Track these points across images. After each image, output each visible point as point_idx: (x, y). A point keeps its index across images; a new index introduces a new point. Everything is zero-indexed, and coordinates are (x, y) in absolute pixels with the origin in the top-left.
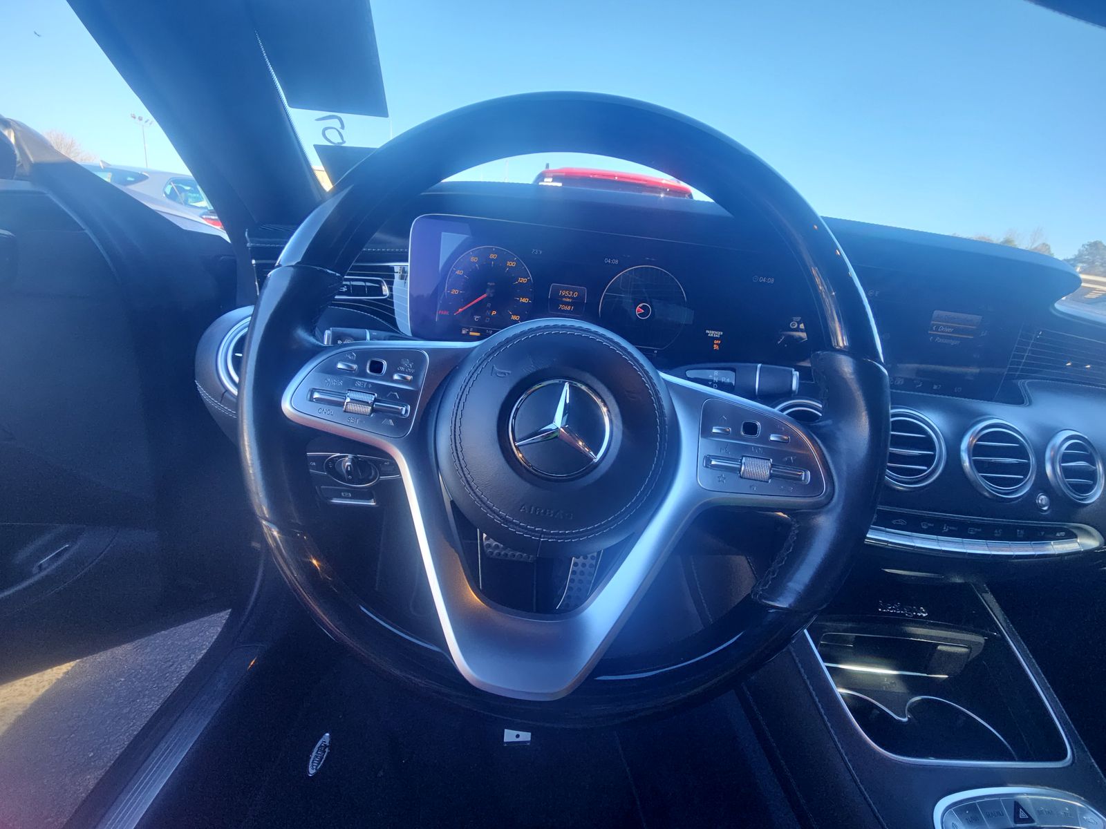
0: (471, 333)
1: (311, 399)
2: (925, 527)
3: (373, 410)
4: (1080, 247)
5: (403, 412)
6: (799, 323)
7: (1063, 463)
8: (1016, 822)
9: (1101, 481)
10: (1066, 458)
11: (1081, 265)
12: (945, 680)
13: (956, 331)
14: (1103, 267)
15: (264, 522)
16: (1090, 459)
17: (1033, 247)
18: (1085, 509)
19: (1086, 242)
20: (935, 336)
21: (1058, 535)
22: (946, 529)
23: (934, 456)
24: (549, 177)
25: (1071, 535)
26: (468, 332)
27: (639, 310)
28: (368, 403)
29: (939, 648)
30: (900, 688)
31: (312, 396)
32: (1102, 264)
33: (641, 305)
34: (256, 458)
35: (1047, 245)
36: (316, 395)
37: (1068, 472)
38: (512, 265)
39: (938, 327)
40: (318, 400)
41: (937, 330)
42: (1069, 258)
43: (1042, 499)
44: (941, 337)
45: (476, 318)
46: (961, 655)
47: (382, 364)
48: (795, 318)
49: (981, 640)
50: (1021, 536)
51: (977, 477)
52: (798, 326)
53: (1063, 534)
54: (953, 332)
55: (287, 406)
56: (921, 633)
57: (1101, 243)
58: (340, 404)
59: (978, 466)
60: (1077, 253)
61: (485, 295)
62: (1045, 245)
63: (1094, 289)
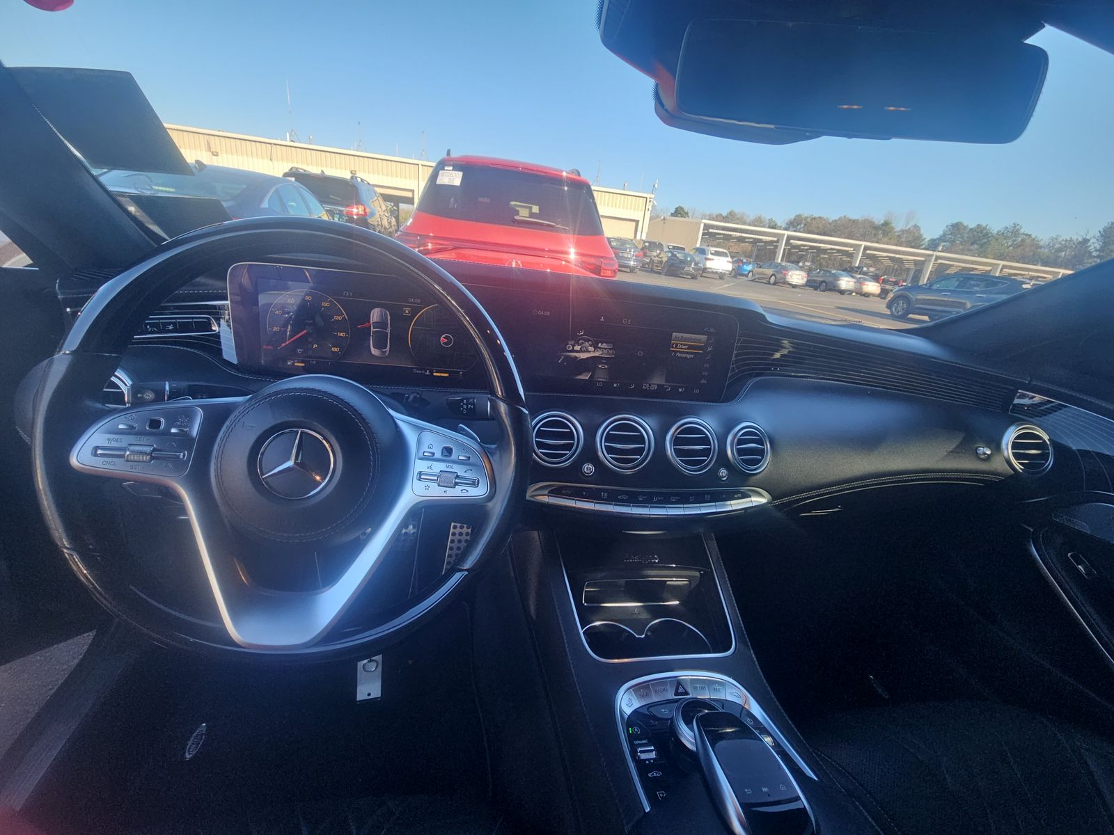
0: (296, 364)
1: (95, 455)
2: (640, 499)
3: (152, 458)
4: (944, 228)
5: (181, 457)
6: (573, 346)
7: (738, 445)
8: (675, 695)
9: (769, 457)
10: (740, 442)
11: (942, 244)
12: (677, 605)
13: (690, 347)
14: (962, 245)
15: (65, 551)
16: (760, 442)
17: (907, 228)
18: (755, 477)
19: (949, 223)
20: (676, 352)
21: (736, 496)
22: (655, 499)
23: (644, 448)
24: (449, 165)
25: (745, 496)
26: (293, 363)
27: (442, 339)
28: (146, 453)
29: (668, 583)
30: (644, 616)
31: (96, 451)
32: (962, 242)
33: (444, 336)
34: (51, 502)
35: (918, 227)
36: (99, 452)
37: (741, 452)
38: (326, 305)
39: (677, 345)
40: (102, 455)
41: (676, 347)
42: (936, 238)
43: (723, 472)
44: (681, 352)
45: (299, 351)
46: (684, 585)
47: (160, 421)
48: (570, 342)
49: (697, 574)
50: (708, 499)
51: (676, 461)
52: (573, 348)
53: (740, 495)
54: (688, 349)
55: (74, 461)
56: (654, 575)
57: (961, 223)
58: (122, 456)
59: (679, 453)
60: (942, 233)
61: (305, 331)
62: (916, 226)
63: (952, 266)
